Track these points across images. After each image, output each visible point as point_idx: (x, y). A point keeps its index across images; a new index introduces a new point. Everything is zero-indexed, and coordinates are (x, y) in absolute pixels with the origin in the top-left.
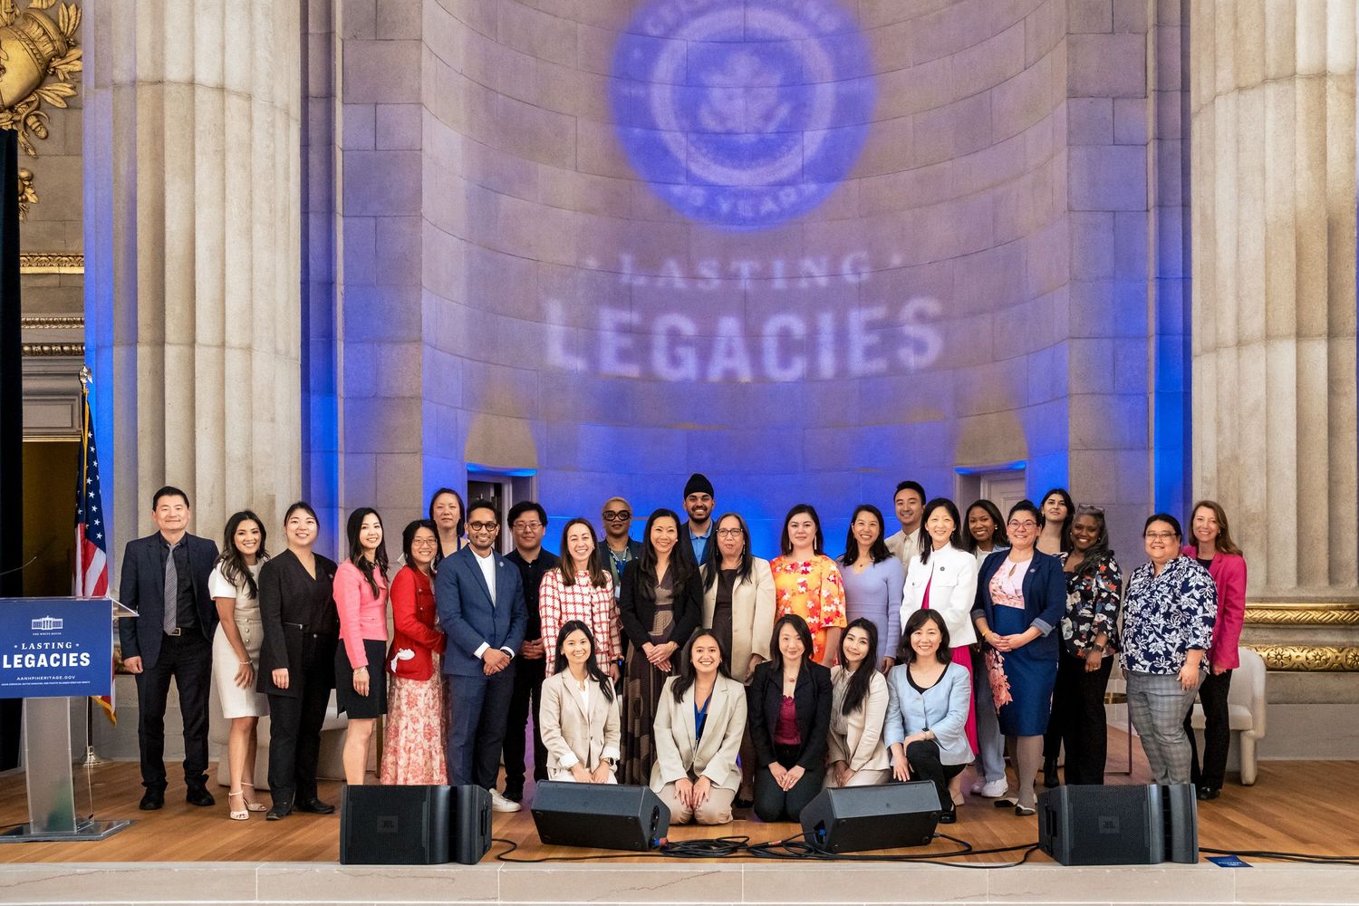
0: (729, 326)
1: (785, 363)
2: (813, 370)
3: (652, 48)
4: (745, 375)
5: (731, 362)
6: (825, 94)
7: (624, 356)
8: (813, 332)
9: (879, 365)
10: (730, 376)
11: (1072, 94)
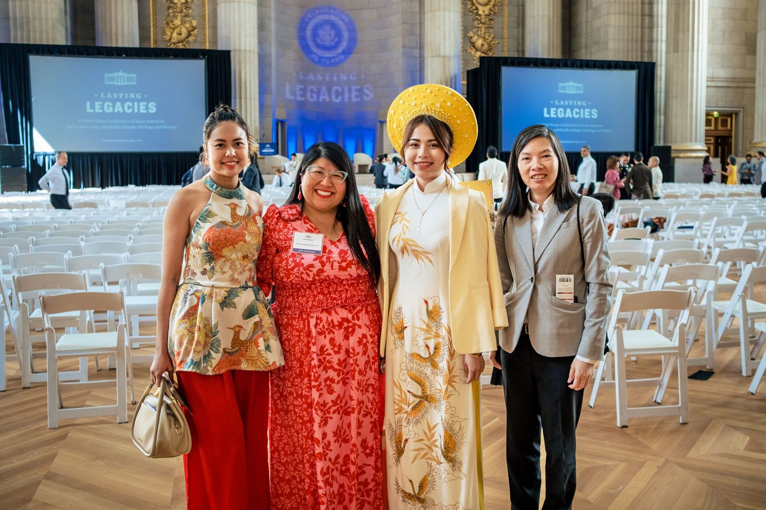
0: (324, 89)
1: (337, 97)
2: (343, 99)
4: (328, 100)
5: (324, 97)
6: (346, 34)
7: (301, 96)
8: (343, 90)
9: (359, 99)
10: (324, 100)
11: (403, 47)
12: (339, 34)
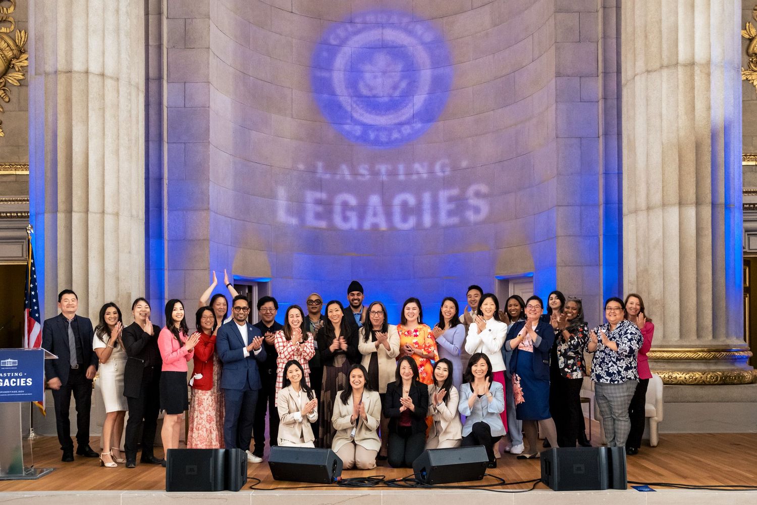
0: (375, 200)
1: (405, 219)
2: (419, 224)
3: (333, 51)
4: (383, 226)
5: (376, 220)
6: (426, 75)
7: (318, 216)
8: (420, 203)
9: (455, 220)
10: (375, 226)
11: (558, 75)
12: (410, 70)
